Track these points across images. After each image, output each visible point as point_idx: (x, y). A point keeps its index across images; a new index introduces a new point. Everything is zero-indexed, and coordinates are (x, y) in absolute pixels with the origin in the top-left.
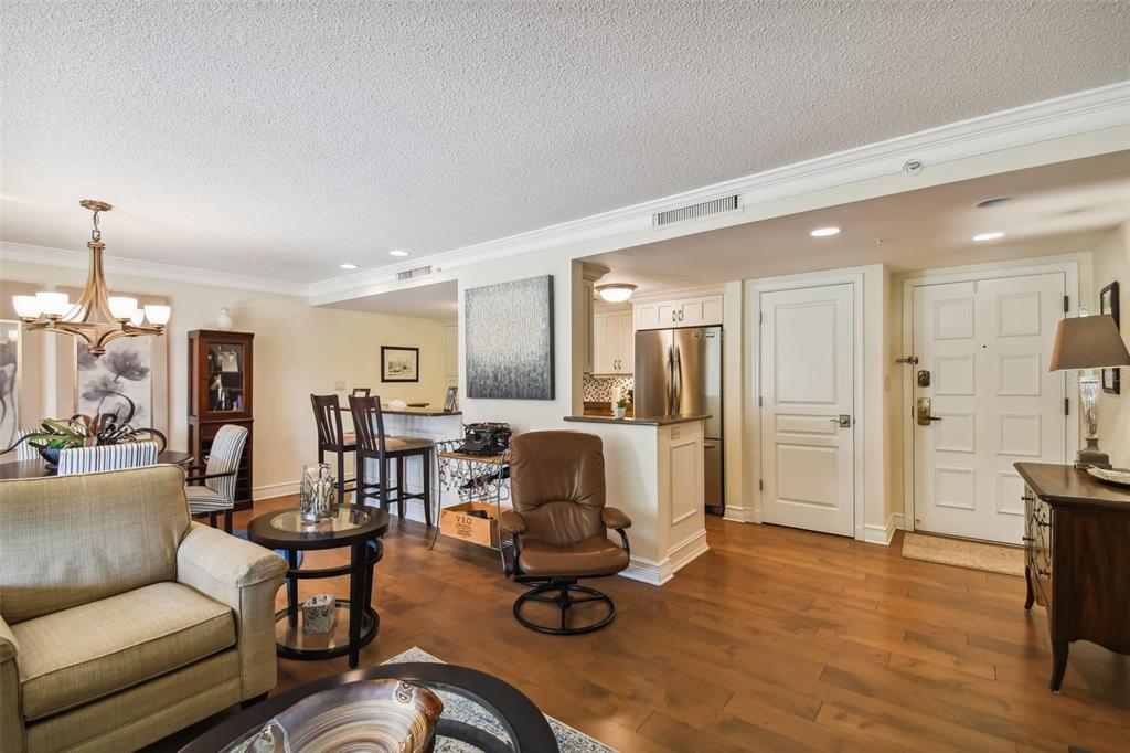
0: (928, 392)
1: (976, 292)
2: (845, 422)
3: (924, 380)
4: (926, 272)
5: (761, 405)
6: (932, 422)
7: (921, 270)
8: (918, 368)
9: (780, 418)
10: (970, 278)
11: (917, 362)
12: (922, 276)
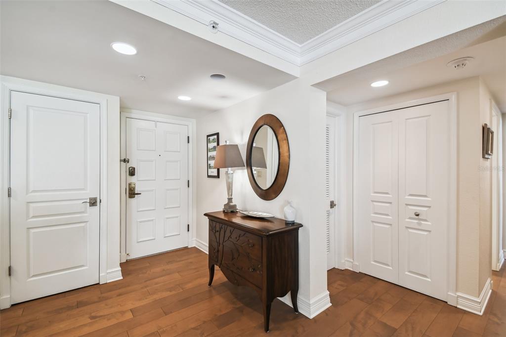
0: (133, 179)
1: (156, 127)
2: (93, 203)
3: (132, 172)
4: (134, 111)
5: (9, 195)
6: (136, 196)
7: (130, 109)
8: (129, 165)
9: (31, 205)
10: (154, 120)
11: (128, 162)
12: (131, 113)
